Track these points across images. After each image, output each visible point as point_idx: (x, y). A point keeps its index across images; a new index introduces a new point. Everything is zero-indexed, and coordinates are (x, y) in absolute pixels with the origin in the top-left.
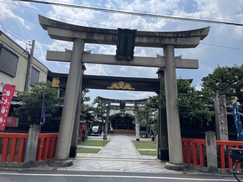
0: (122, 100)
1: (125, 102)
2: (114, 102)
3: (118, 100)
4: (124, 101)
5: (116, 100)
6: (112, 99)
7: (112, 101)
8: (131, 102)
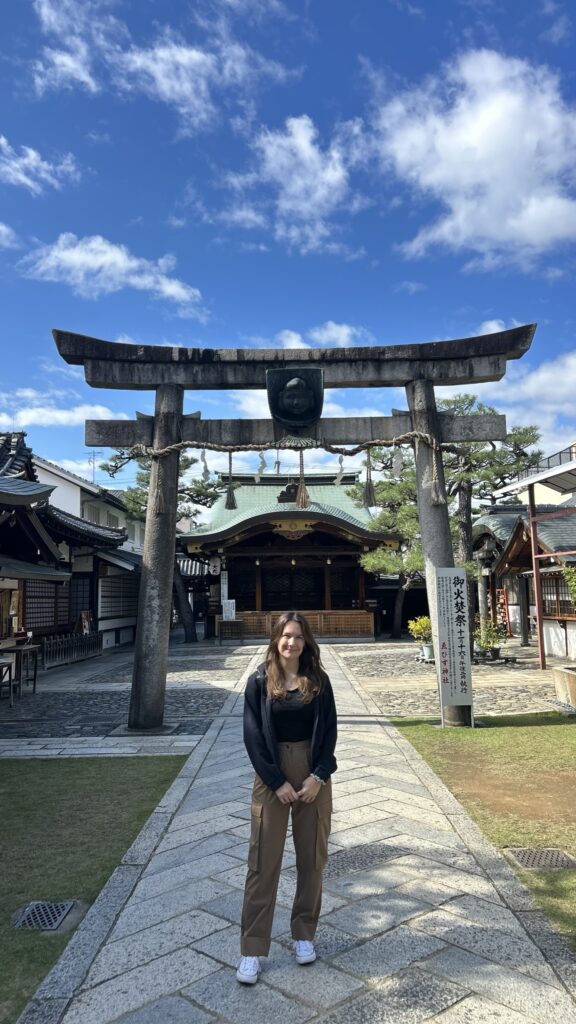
0: (287, 358)
1: (313, 367)
2: (212, 376)
3: (247, 357)
4: (312, 361)
5: (234, 357)
6: (195, 351)
7: (196, 368)
8: (378, 369)
